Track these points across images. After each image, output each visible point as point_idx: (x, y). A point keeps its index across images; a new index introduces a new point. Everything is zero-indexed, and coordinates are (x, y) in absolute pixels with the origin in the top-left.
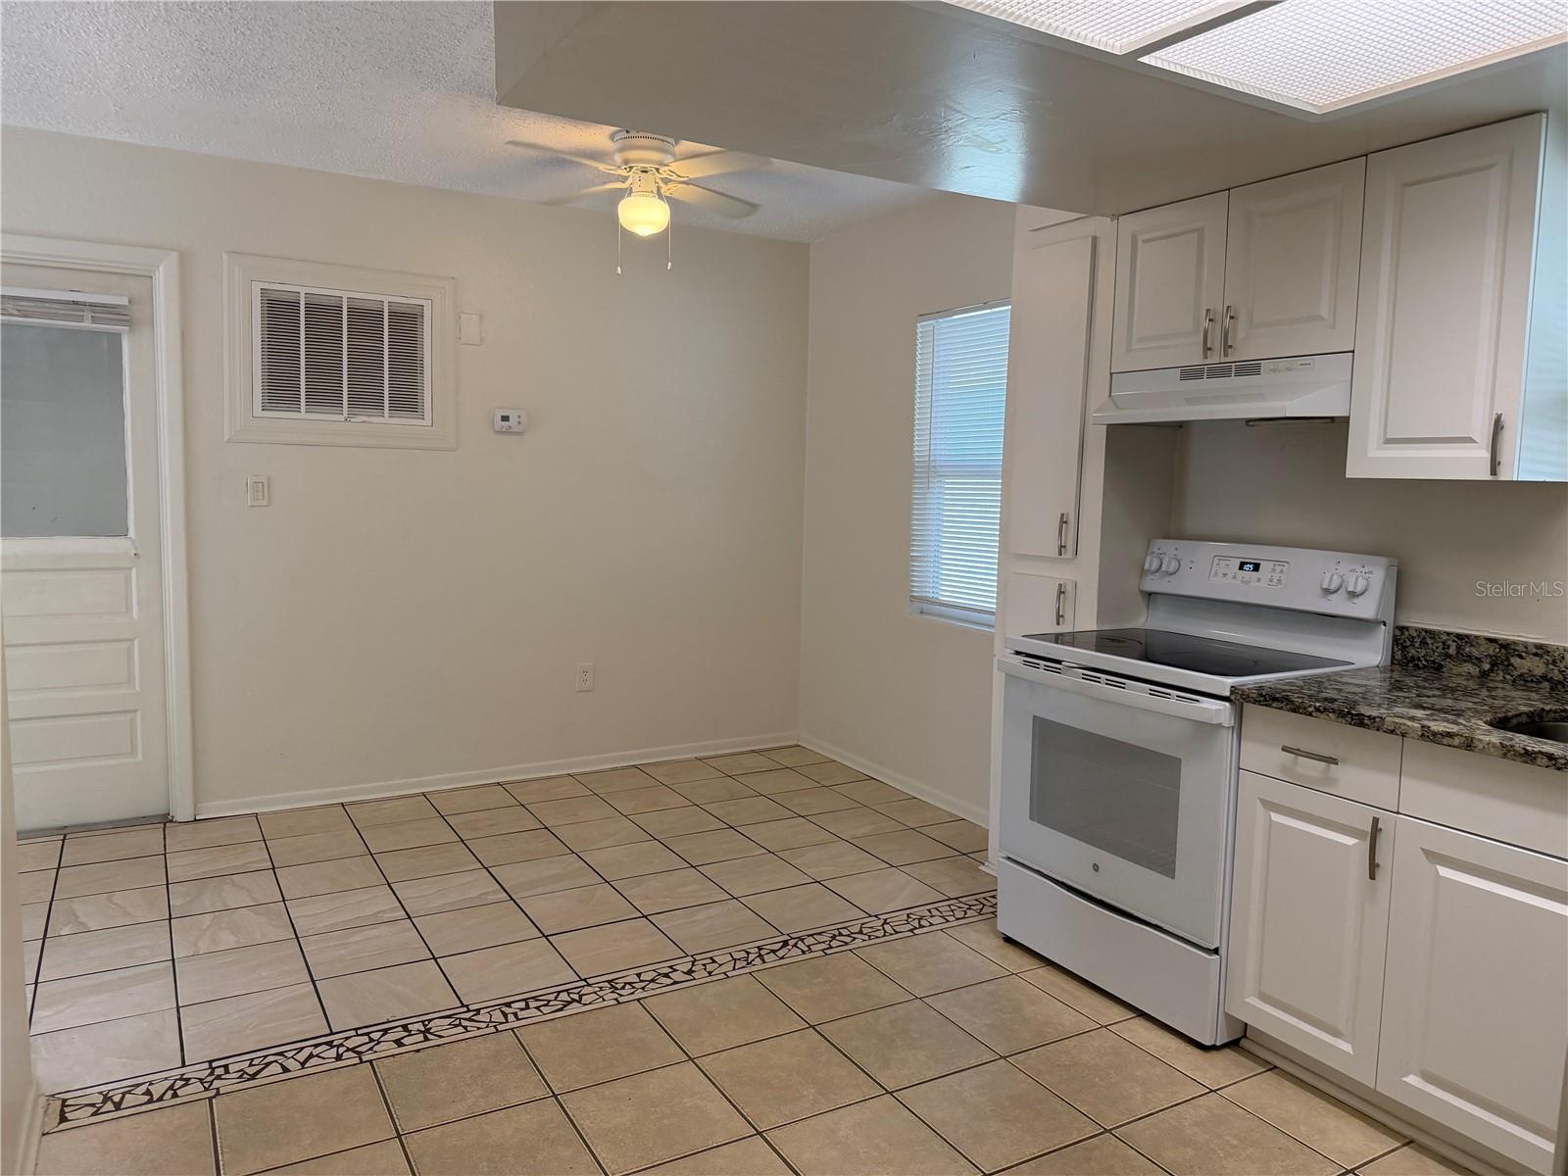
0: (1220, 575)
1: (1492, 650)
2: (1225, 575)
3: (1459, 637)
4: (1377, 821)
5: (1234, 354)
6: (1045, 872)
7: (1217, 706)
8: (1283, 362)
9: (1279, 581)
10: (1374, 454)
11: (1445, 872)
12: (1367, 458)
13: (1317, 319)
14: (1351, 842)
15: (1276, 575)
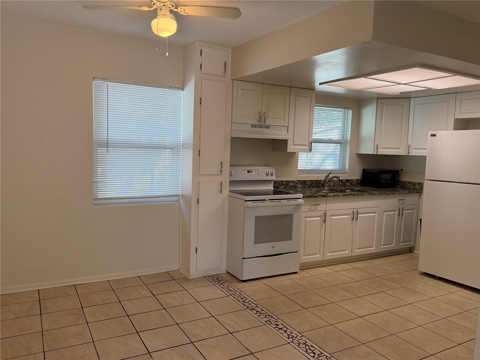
0: (244, 174)
1: (286, 182)
2: (245, 174)
3: (281, 181)
4: (325, 213)
5: (265, 123)
6: (258, 256)
7: (301, 200)
8: (274, 127)
9: (257, 174)
10: (292, 147)
11: (332, 217)
12: (291, 148)
13: (281, 118)
14: (319, 218)
15: (256, 173)
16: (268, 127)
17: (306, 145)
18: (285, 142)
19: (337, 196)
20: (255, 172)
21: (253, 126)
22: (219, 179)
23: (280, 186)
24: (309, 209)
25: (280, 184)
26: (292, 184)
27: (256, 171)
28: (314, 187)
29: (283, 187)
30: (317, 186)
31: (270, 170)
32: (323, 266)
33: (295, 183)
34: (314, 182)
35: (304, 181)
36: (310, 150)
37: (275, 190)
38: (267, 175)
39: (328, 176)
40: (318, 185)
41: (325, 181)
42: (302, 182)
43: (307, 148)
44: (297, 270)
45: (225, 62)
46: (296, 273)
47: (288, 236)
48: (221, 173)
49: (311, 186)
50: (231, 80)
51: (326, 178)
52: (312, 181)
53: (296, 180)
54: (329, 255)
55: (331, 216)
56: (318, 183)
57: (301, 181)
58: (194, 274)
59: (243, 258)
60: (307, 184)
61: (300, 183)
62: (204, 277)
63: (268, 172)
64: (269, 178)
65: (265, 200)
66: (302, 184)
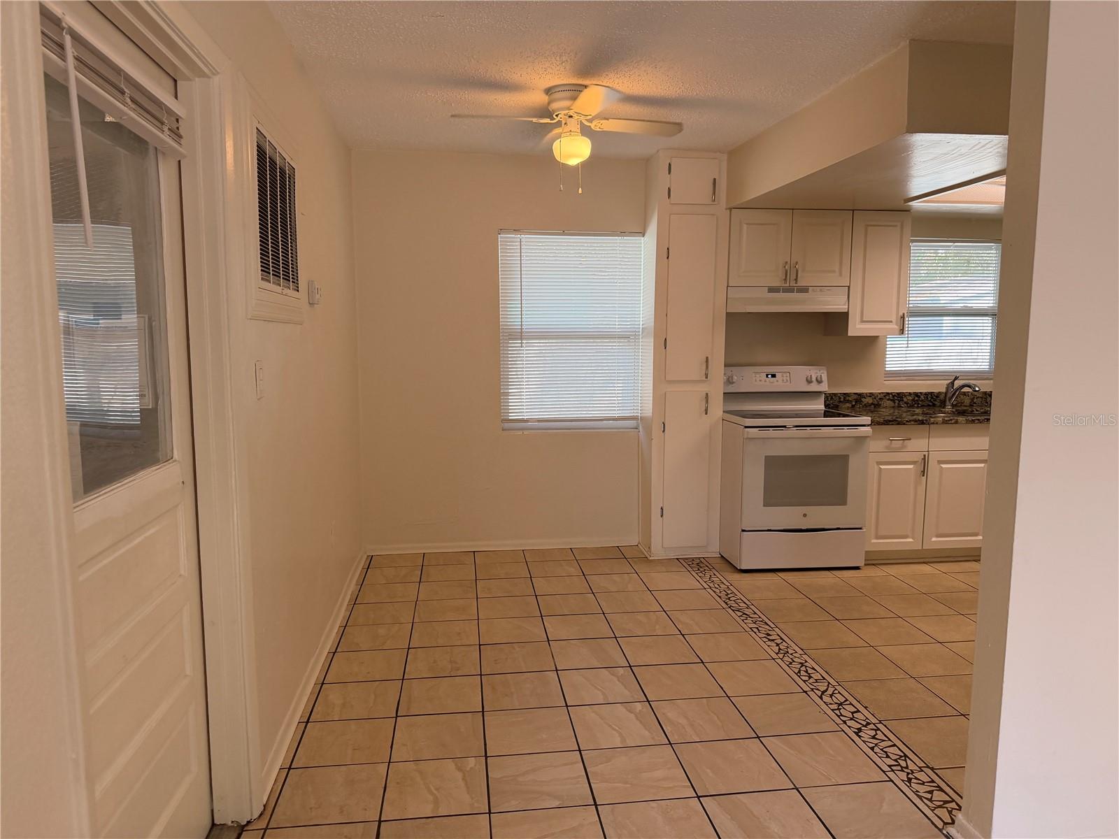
0: (758, 380)
2: (760, 381)
3: (844, 394)
4: (925, 456)
5: (796, 283)
6: (772, 529)
7: (868, 429)
8: (818, 288)
9: (787, 380)
10: (858, 326)
11: (944, 466)
12: (856, 328)
13: (834, 272)
14: (911, 466)
15: (785, 378)
16: (804, 290)
17: (891, 322)
18: (843, 317)
19: (953, 422)
20: (783, 376)
21: (771, 290)
22: (704, 388)
23: (841, 404)
24: (887, 447)
25: (842, 400)
26: (869, 400)
27: (785, 375)
28: (923, 406)
29: (848, 405)
30: (929, 405)
31: (813, 372)
32: (924, 563)
33: (877, 399)
34: (922, 397)
35: (897, 393)
36: (902, 331)
37: (828, 411)
38: (809, 381)
39: (953, 383)
40: (932, 402)
41: (946, 393)
42: (893, 396)
43: (896, 327)
44: (861, 563)
45: (715, 179)
46: (857, 568)
47: (839, 497)
48: (706, 378)
49: (916, 405)
50: (726, 209)
51: (947, 388)
52: (916, 394)
53: (879, 391)
54: (935, 542)
55: (940, 462)
56: (932, 398)
57: (891, 393)
58: (658, 552)
59: (743, 531)
60: (905, 399)
61: (888, 397)
62: (677, 559)
63: (811, 376)
64: (814, 387)
65: (785, 427)
66: (893, 401)
